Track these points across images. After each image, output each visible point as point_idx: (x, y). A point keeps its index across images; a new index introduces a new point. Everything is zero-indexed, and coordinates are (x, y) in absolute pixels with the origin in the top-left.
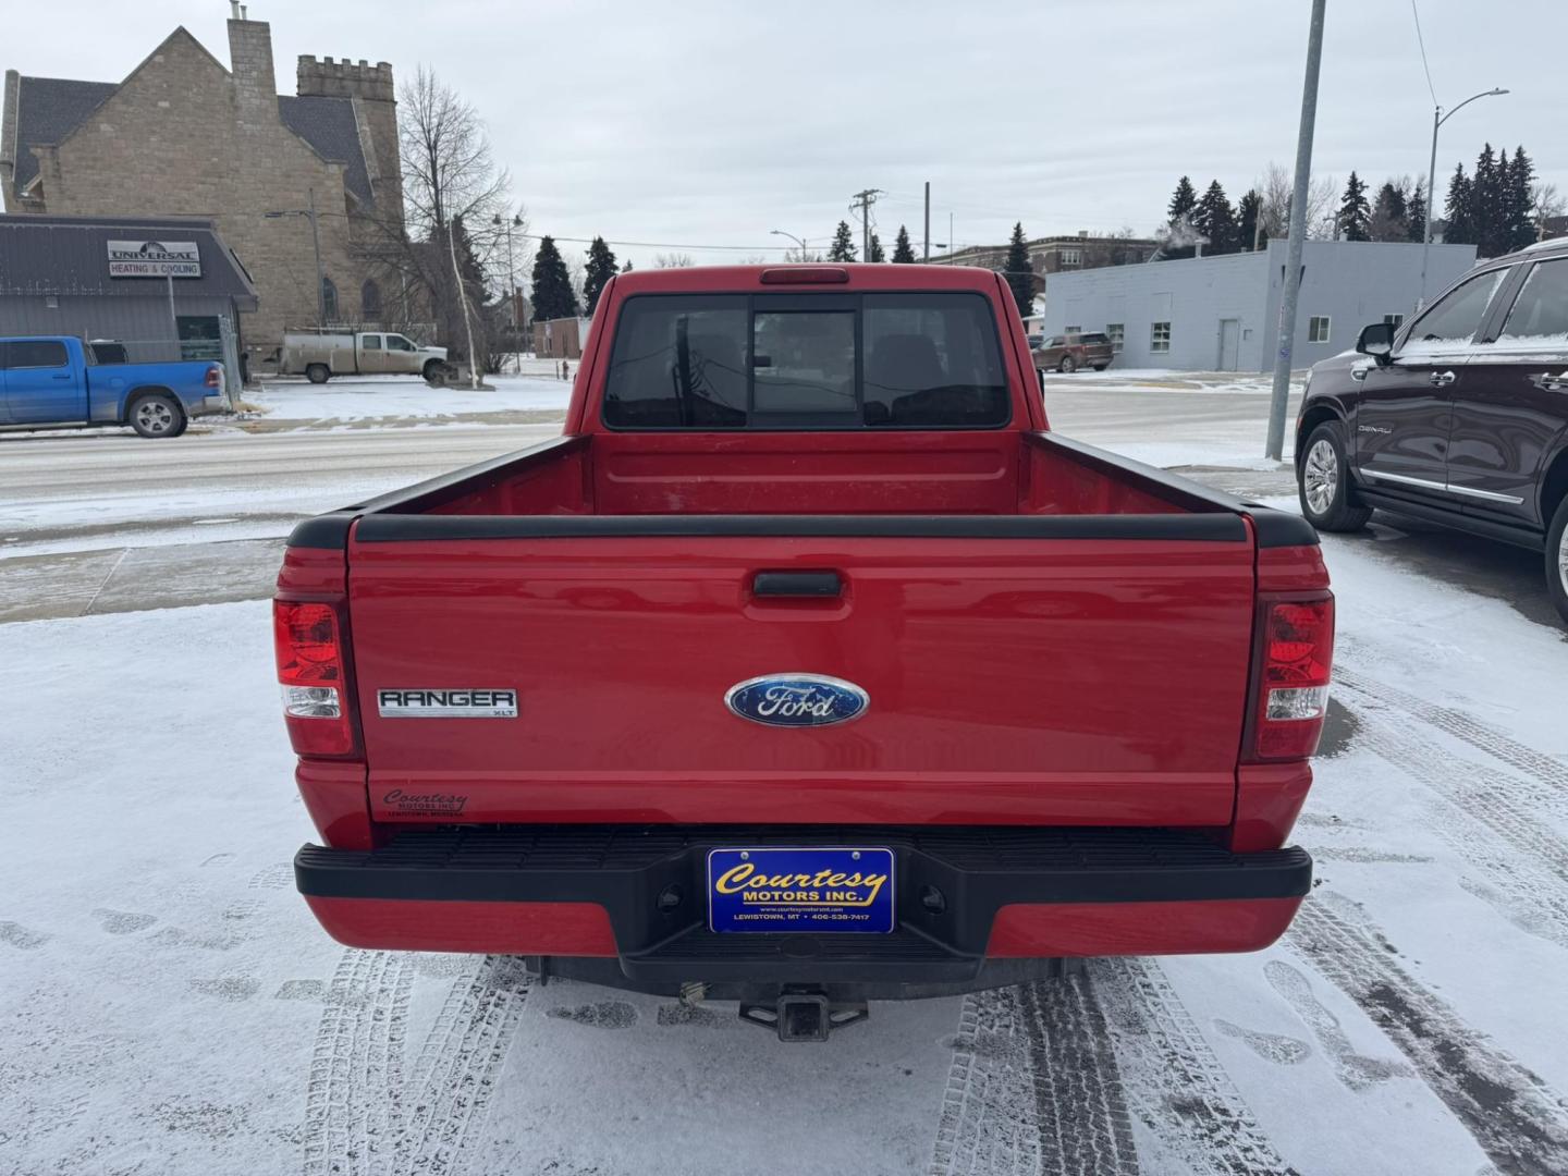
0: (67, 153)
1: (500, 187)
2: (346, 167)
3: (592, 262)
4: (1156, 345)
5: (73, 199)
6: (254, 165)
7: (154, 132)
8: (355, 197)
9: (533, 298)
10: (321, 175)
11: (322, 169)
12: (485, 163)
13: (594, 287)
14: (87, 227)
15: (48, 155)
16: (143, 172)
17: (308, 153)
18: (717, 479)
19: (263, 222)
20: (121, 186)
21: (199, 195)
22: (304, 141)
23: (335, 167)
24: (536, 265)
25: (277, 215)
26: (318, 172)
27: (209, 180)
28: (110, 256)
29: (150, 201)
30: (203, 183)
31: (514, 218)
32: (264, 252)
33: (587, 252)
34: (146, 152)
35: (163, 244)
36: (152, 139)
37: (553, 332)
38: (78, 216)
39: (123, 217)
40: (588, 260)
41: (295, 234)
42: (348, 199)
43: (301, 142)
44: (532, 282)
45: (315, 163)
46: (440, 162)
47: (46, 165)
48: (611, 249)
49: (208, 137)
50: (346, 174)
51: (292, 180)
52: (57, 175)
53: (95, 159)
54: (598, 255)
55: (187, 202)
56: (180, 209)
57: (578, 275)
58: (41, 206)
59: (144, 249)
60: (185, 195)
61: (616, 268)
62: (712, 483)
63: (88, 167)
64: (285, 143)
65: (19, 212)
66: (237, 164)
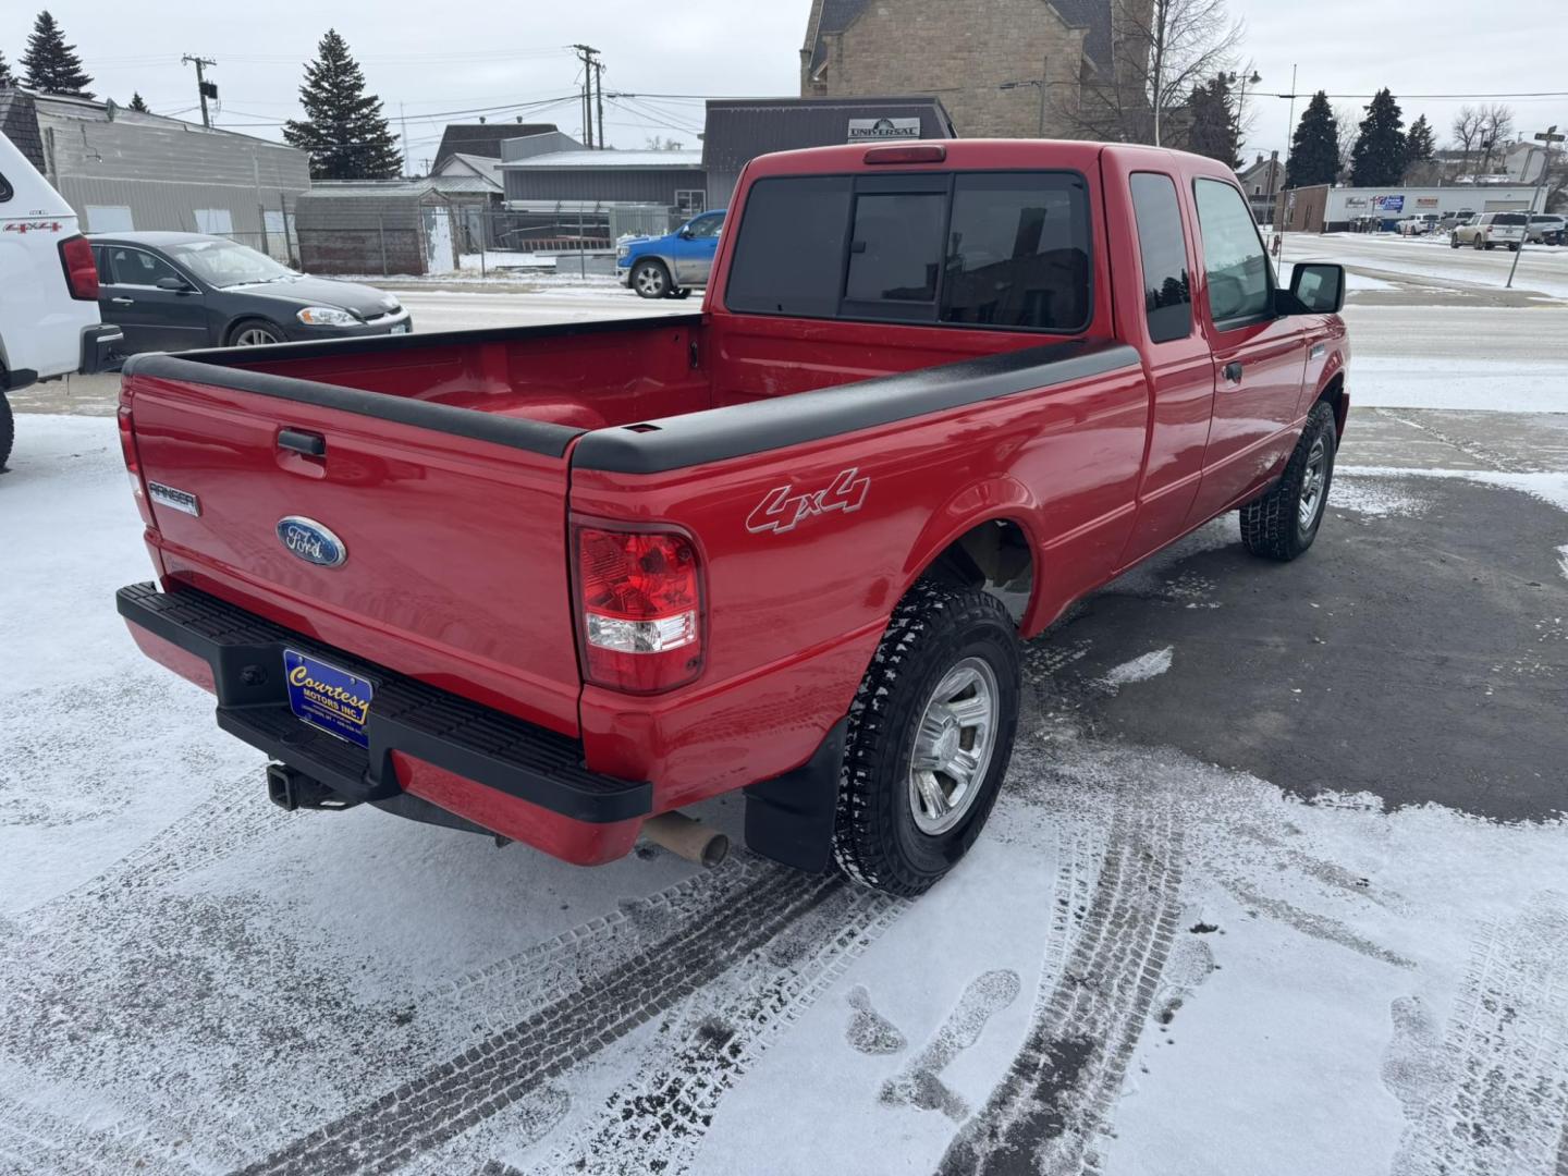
0: (850, 39)
1: (1232, 41)
2: (1087, 31)
3: (1370, 119)
5: (848, 81)
6: (1001, 37)
7: (920, 12)
8: (1091, 63)
9: (1289, 163)
10: (1062, 42)
11: (1064, 35)
12: (1219, 15)
13: (1366, 148)
14: (836, 108)
15: (835, 42)
16: (906, 52)
17: (1053, 20)
18: (806, 366)
19: (1001, 94)
20: (887, 66)
21: (949, 70)
22: (1052, 8)
23: (1077, 32)
24: (1301, 126)
25: (1011, 86)
26: (1059, 39)
27: (960, 55)
28: (850, 133)
29: (908, 79)
30: (955, 58)
31: (1252, 74)
32: (997, 125)
33: (1366, 108)
34: (912, 32)
35: (892, 120)
36: (919, 19)
37: (1297, 204)
38: (851, 97)
39: (884, 96)
40: (1364, 116)
41: (1028, 104)
42: (1085, 66)
43: (1048, 9)
44: (1292, 145)
45: (1058, 29)
46: (1169, 18)
47: (833, 51)
48: (1397, 103)
49: (965, 12)
50: (1086, 40)
51: (1034, 50)
52: (839, 61)
53: (870, 43)
54: (1379, 110)
55: (938, 77)
56: (932, 85)
57: (1348, 136)
58: (823, 88)
59: (876, 126)
60: (937, 71)
61: (1400, 124)
62: (799, 369)
63: (865, 51)
64: (1034, 11)
65: (810, 96)
66: (987, 37)
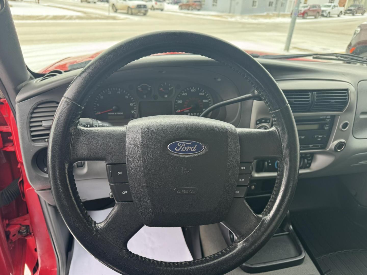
4: (213, 5)
